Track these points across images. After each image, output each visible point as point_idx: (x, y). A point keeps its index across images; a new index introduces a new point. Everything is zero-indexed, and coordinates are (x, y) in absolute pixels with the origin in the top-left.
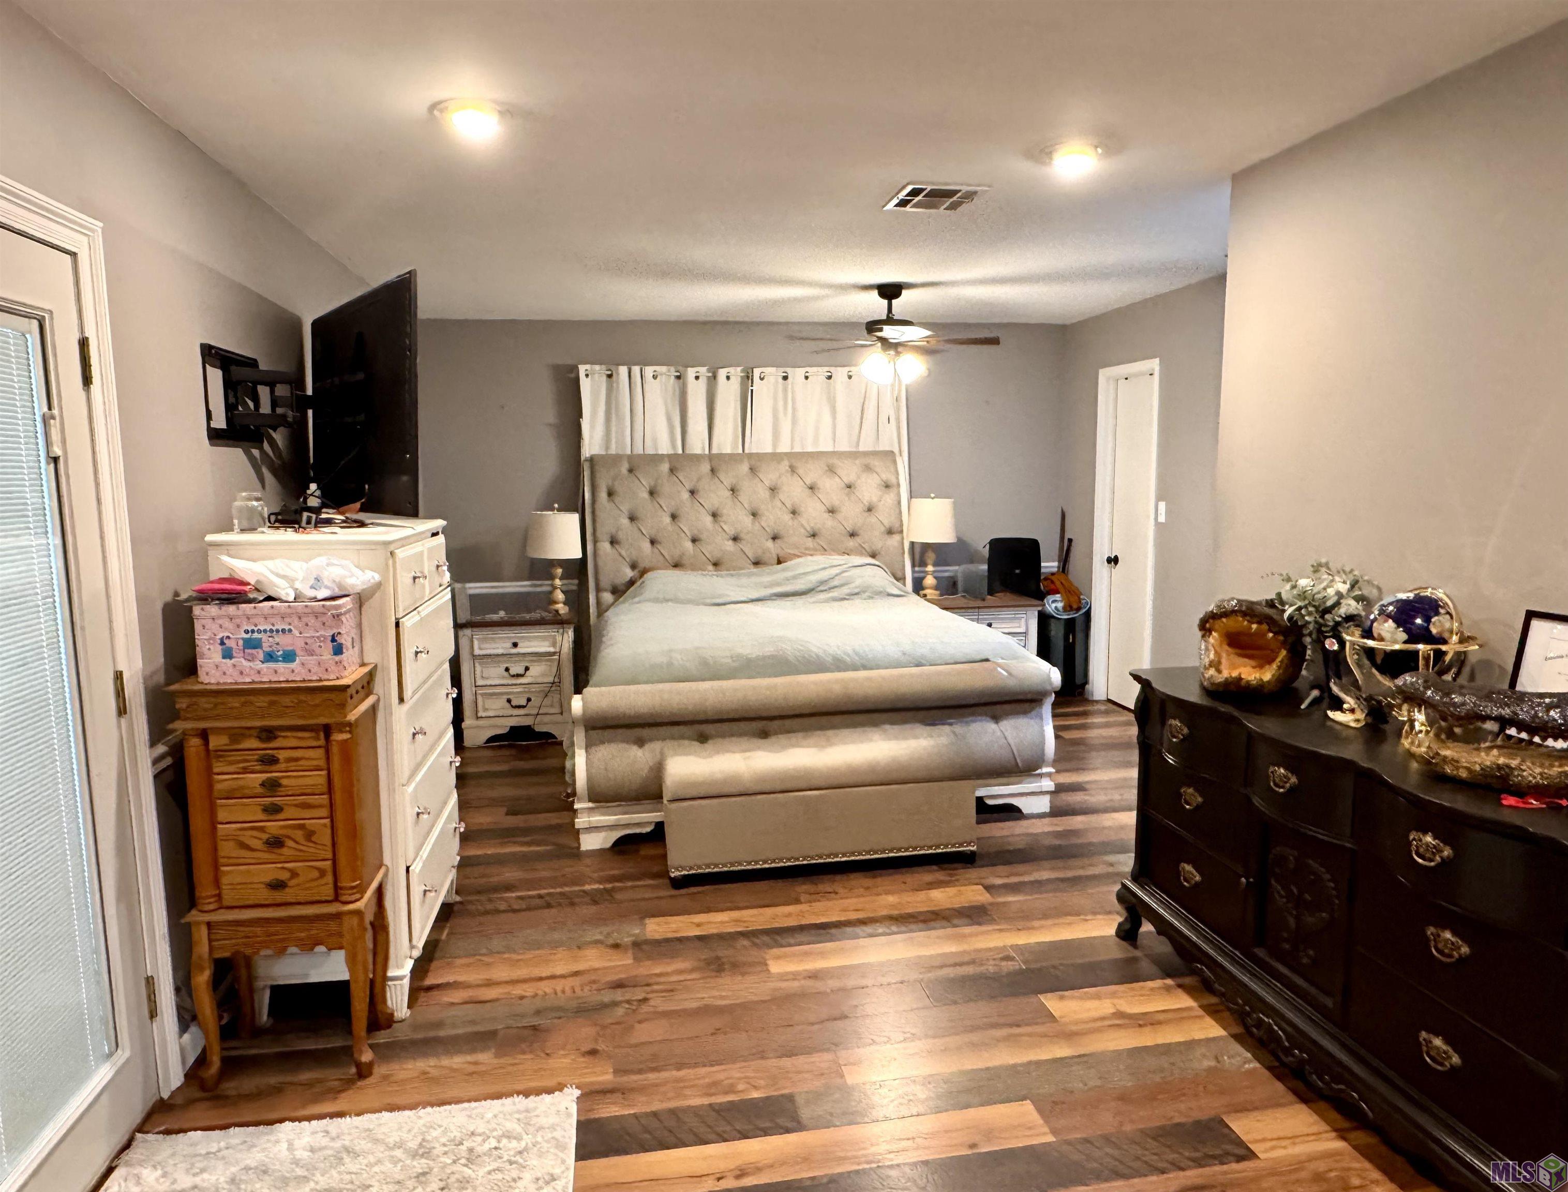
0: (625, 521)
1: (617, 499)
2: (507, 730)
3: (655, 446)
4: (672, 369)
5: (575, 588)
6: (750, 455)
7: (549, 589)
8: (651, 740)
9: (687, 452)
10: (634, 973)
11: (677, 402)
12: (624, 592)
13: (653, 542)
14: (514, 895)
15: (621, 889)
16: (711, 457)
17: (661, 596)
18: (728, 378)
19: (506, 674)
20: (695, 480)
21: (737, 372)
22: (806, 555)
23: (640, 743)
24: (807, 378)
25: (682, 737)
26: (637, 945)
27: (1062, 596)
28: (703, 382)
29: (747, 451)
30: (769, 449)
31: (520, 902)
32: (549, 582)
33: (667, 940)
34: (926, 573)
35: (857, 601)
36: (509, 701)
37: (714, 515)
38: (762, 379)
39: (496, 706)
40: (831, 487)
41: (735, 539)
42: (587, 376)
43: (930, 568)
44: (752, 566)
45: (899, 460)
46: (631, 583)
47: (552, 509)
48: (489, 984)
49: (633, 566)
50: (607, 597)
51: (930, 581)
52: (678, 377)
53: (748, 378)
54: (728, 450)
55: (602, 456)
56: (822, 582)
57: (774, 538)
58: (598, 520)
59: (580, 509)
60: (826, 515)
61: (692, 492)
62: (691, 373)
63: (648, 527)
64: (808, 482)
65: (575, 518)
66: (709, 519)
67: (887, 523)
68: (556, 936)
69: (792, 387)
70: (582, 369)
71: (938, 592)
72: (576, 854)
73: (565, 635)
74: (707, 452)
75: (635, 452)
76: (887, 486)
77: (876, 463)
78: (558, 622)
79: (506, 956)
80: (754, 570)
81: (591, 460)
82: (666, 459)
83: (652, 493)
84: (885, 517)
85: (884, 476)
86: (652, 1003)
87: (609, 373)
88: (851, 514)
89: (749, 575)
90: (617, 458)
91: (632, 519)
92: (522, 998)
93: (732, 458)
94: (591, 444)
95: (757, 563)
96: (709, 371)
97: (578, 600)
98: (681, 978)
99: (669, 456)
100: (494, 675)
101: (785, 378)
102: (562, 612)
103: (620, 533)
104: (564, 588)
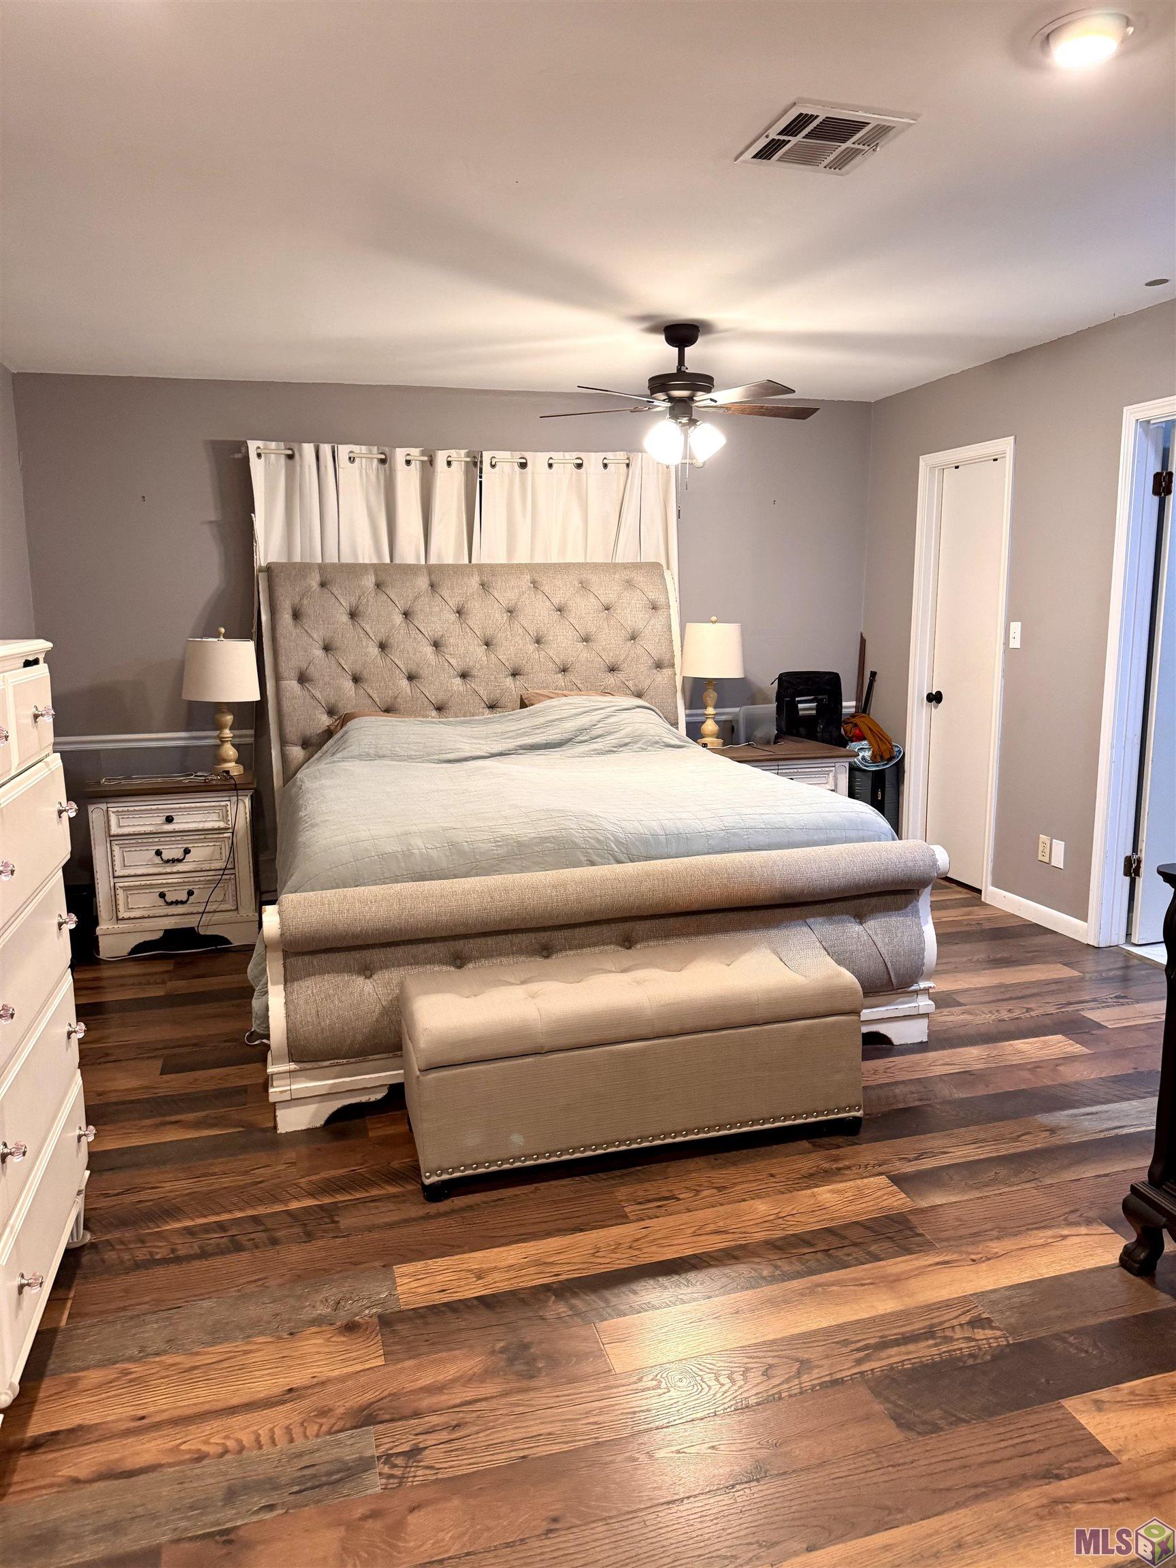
0: (319, 653)
1: (307, 623)
2: (161, 934)
3: (354, 553)
4: (375, 449)
5: (250, 740)
6: (481, 568)
7: (217, 742)
8: (385, 966)
9: (397, 561)
10: (393, 1387)
11: (382, 497)
12: (320, 746)
13: (356, 679)
14: (177, 1225)
15: (347, 1206)
16: (431, 570)
17: (372, 751)
18: (449, 463)
19: (157, 860)
20: (411, 597)
21: (459, 455)
22: (558, 695)
23: (367, 971)
24: (550, 466)
25: (430, 961)
26: (387, 1322)
27: (870, 743)
28: (415, 468)
29: (474, 561)
30: (504, 561)
31: (189, 1239)
32: (215, 733)
33: (434, 1310)
34: (707, 716)
35: (625, 755)
36: (162, 895)
37: (436, 645)
38: (493, 466)
39: (144, 903)
40: (584, 609)
41: (464, 676)
42: (259, 455)
43: (710, 710)
44: (487, 711)
45: (667, 574)
46: (329, 733)
47: (217, 635)
48: (142, 1426)
49: (331, 712)
50: (296, 752)
51: (710, 726)
52: (383, 461)
53: (475, 464)
54: (449, 560)
55: (281, 565)
56: (582, 730)
57: (515, 674)
58: (282, 651)
59: (255, 637)
60: (581, 645)
61: (406, 614)
62: (400, 454)
63: (349, 662)
64: (556, 601)
65: (249, 647)
66: (429, 650)
67: (656, 654)
68: (253, 1310)
69: (533, 479)
70: (253, 446)
71: (721, 741)
72: (271, 1140)
73: (241, 805)
74: (423, 562)
75: (327, 561)
76: (655, 608)
77: (640, 578)
78: (229, 786)
79: (168, 1359)
80: (488, 714)
81: (269, 569)
82: (372, 572)
83: (353, 615)
84: (651, 645)
85: (652, 596)
86: (429, 1457)
87: (290, 452)
88: (610, 643)
89: (486, 722)
90: (303, 569)
91: (327, 648)
92: (200, 1457)
93: (456, 569)
94: (268, 549)
95: (492, 707)
96: (423, 454)
97: (254, 756)
98: (470, 1394)
99: (373, 565)
100: (140, 861)
101: (523, 466)
102: (234, 773)
103: (312, 668)
104: (237, 741)
